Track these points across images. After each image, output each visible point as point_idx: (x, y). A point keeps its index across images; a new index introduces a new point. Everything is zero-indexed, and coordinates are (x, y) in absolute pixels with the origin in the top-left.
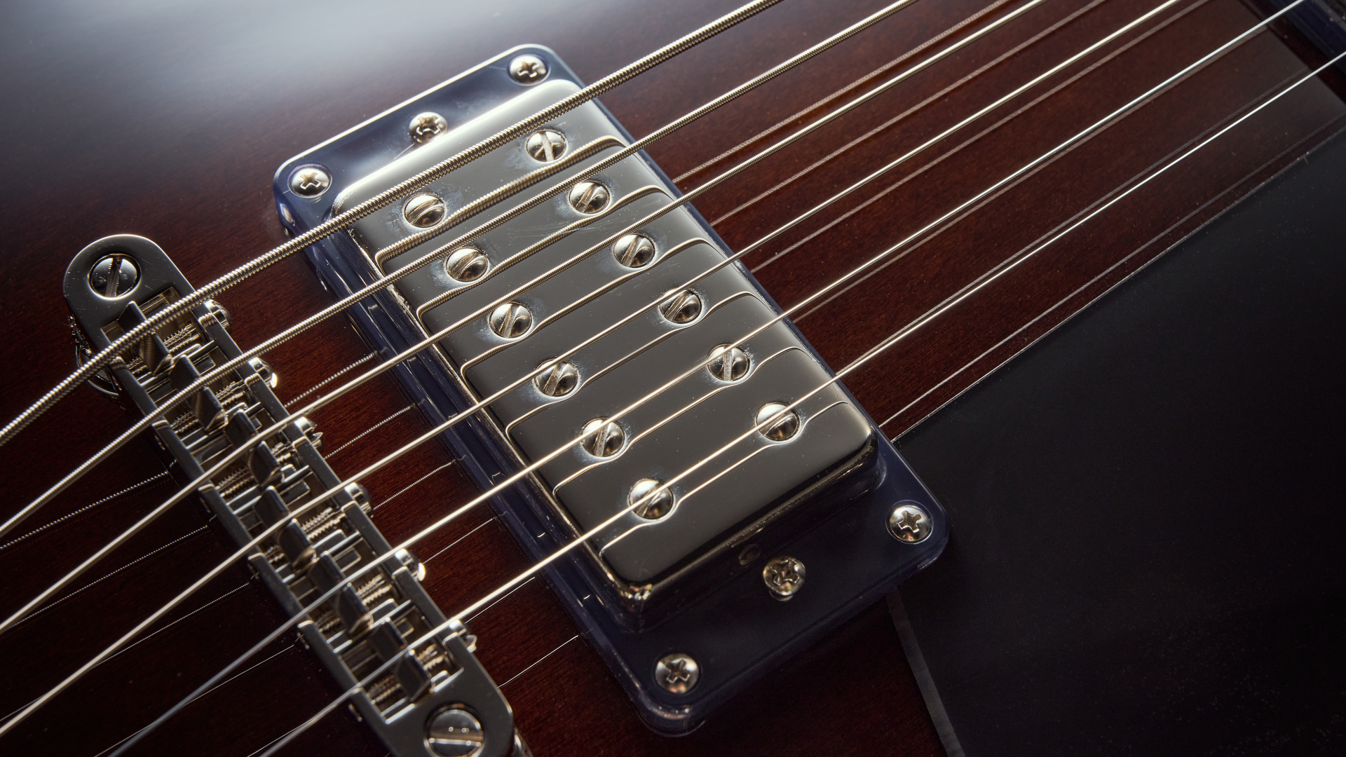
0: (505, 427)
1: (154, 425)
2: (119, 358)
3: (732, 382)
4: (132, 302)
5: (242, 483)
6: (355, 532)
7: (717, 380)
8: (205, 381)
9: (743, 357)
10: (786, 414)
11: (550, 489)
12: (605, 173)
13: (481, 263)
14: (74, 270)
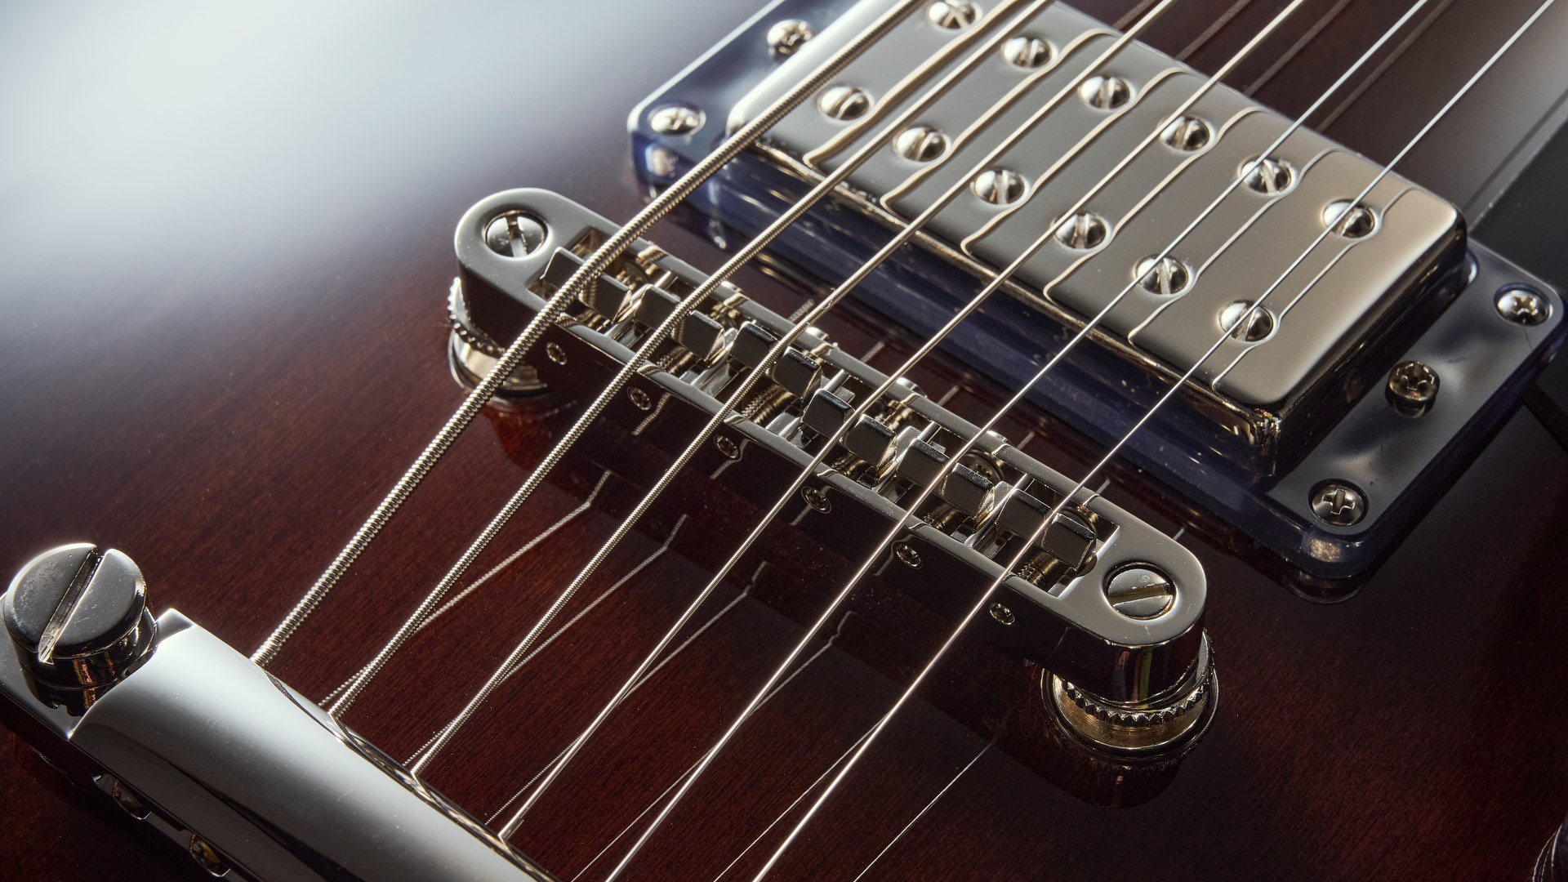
0: (1041, 292)
1: (639, 370)
2: (563, 315)
3: (1278, 193)
4: (558, 249)
5: (764, 413)
6: (929, 423)
7: (1262, 195)
8: (688, 306)
9: (1280, 168)
10: (1352, 210)
11: (1124, 340)
12: (1032, 26)
13: (936, 141)
14: (465, 239)
